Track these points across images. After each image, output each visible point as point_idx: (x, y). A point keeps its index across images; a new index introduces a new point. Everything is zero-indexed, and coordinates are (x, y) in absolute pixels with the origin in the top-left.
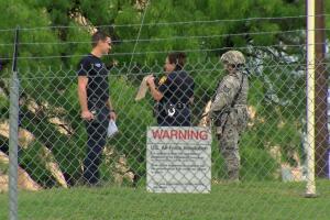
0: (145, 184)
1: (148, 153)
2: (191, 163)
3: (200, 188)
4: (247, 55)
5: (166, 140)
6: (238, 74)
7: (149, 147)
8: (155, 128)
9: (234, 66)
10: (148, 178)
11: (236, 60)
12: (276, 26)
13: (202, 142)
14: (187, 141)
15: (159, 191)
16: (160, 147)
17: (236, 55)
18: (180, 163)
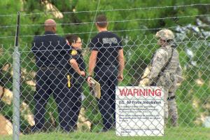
0: (115, 130)
1: (116, 106)
2: (149, 114)
3: (156, 132)
4: (175, 32)
5: (130, 96)
6: (168, 47)
7: (117, 102)
8: (122, 88)
9: (165, 41)
10: (117, 125)
11: (167, 36)
12: (196, 10)
13: (157, 98)
14: (146, 97)
15: (125, 135)
16: (126, 101)
17: (167, 33)
18: (140, 114)
